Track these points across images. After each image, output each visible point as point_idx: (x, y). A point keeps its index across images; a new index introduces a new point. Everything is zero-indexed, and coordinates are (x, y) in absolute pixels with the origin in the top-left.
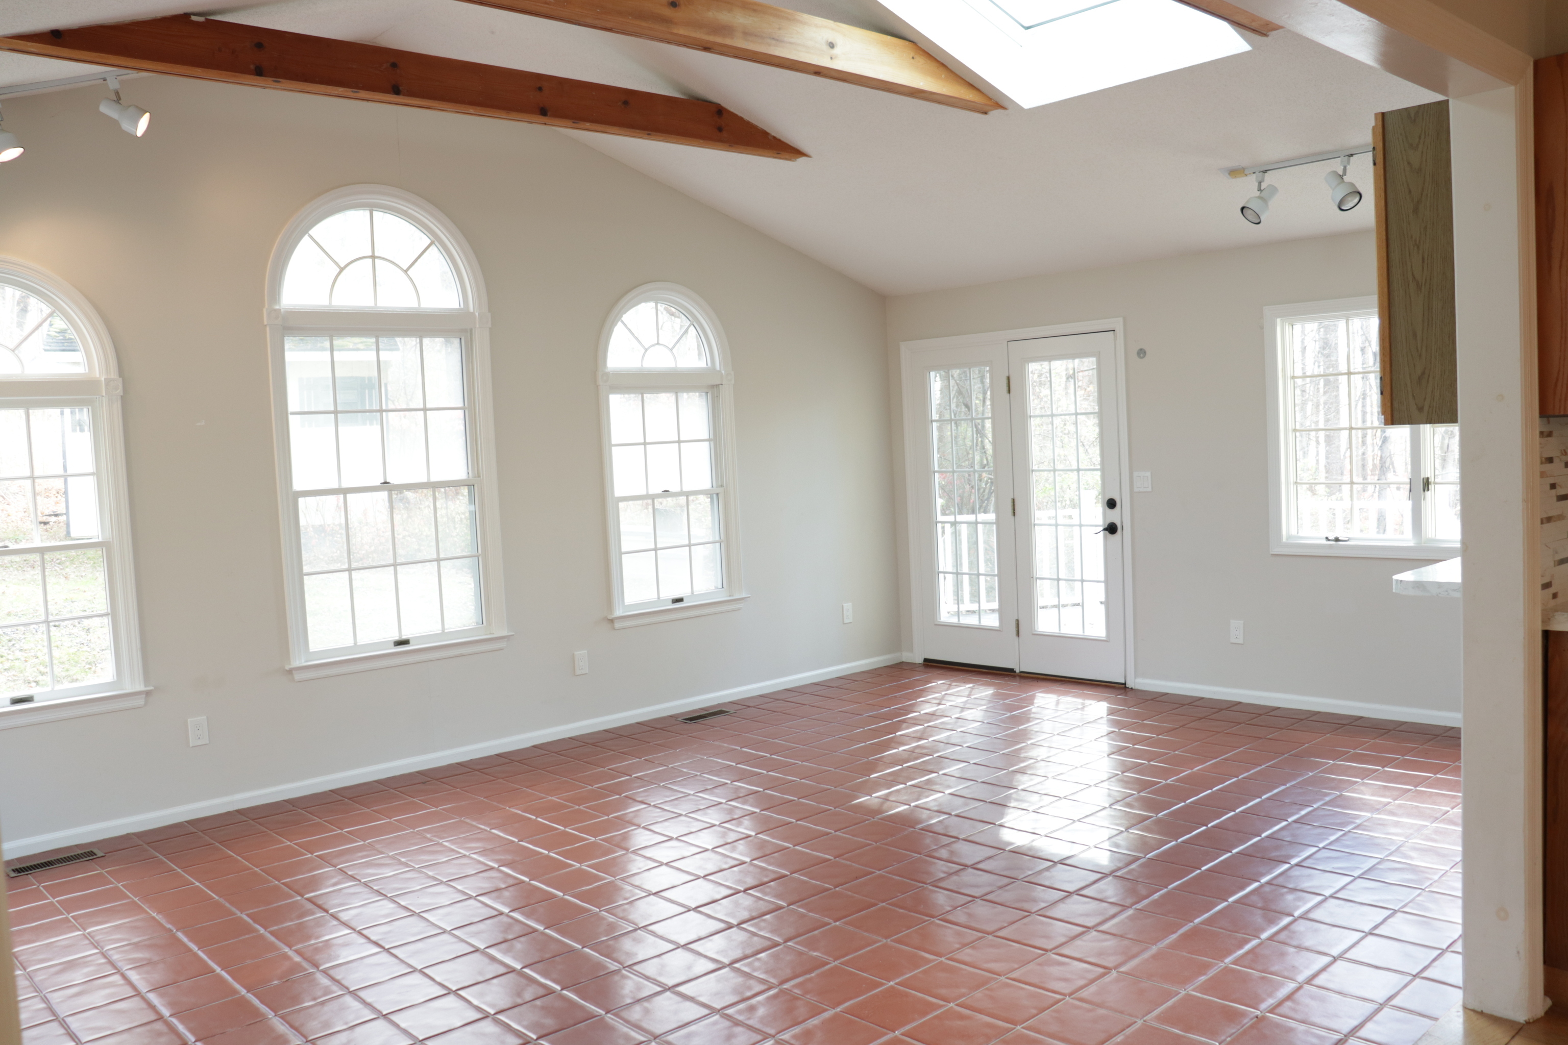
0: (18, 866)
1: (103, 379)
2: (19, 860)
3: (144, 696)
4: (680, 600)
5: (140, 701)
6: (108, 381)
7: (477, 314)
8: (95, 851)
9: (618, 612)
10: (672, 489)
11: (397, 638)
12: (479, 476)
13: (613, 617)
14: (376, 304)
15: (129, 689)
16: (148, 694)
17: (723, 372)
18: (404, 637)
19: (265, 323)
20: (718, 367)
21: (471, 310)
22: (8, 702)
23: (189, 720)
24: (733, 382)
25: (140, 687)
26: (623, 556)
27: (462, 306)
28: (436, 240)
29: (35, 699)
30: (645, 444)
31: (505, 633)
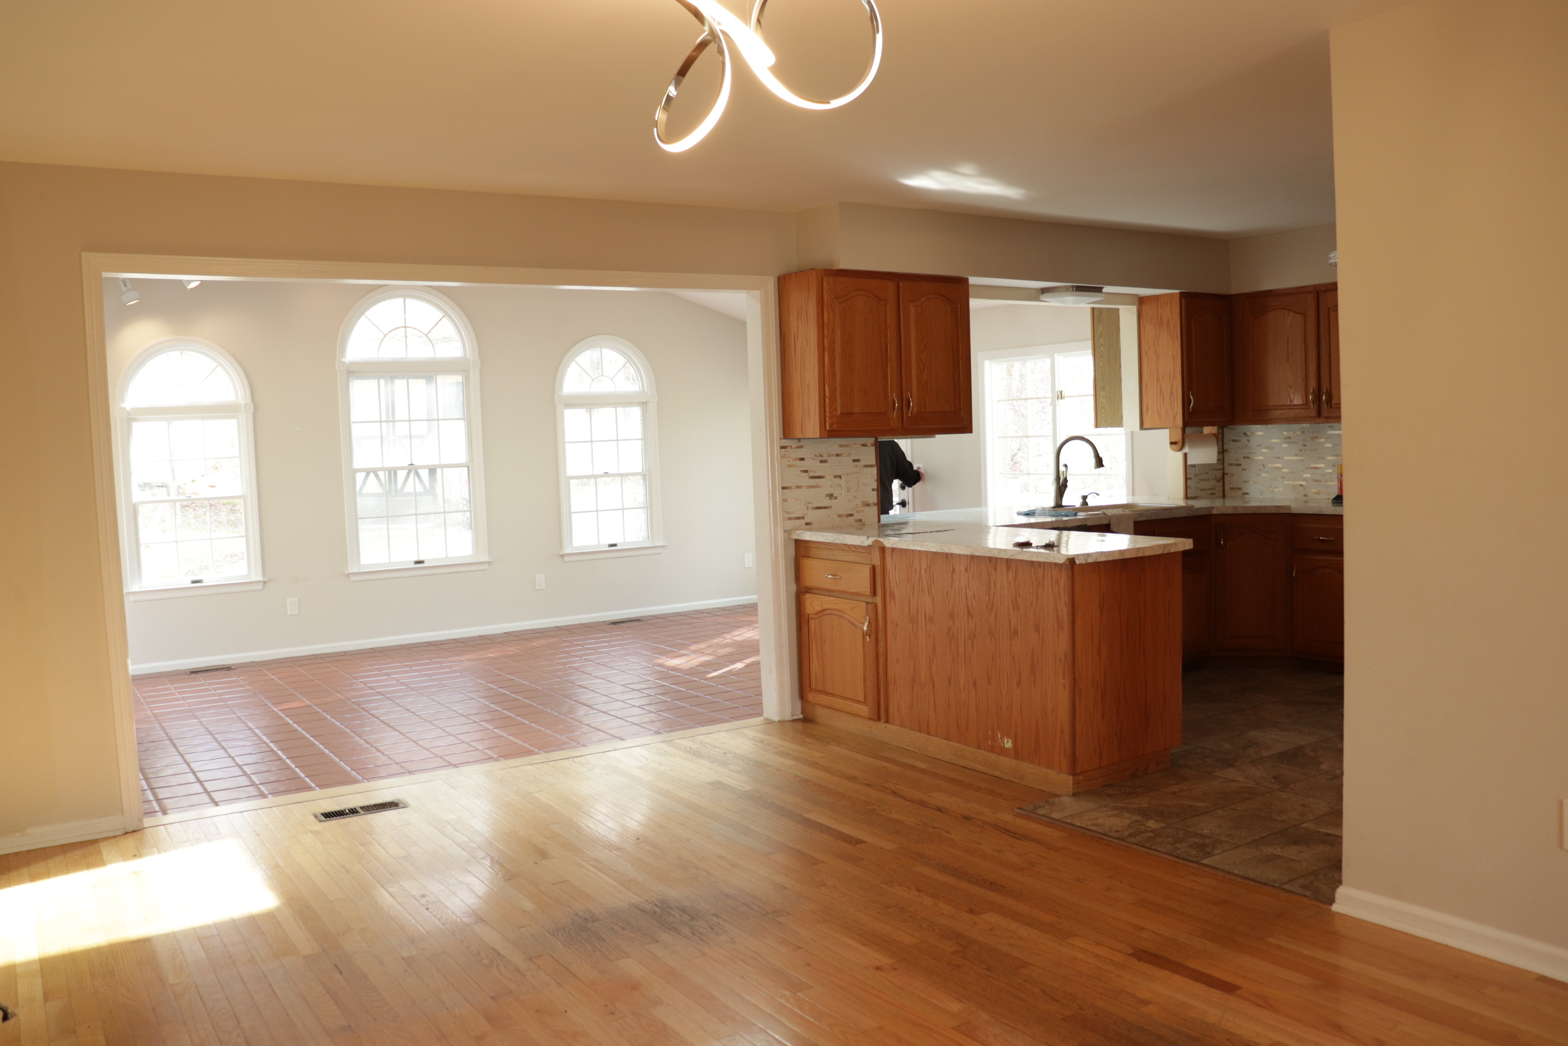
0: (192, 671)
1: (243, 404)
2: (192, 669)
3: (262, 584)
4: (615, 545)
5: (260, 587)
6: (245, 405)
7: (471, 360)
8: (232, 667)
9: (567, 551)
10: (610, 472)
11: (416, 559)
12: (473, 461)
13: (563, 553)
14: (407, 356)
15: (254, 579)
16: (265, 583)
17: (649, 394)
18: (421, 559)
19: (337, 370)
20: (646, 391)
21: (468, 358)
22: (190, 582)
23: (288, 600)
24: (656, 400)
25: (260, 578)
26: (572, 514)
27: (463, 355)
28: (446, 314)
29: (204, 581)
30: (592, 441)
31: (487, 559)
